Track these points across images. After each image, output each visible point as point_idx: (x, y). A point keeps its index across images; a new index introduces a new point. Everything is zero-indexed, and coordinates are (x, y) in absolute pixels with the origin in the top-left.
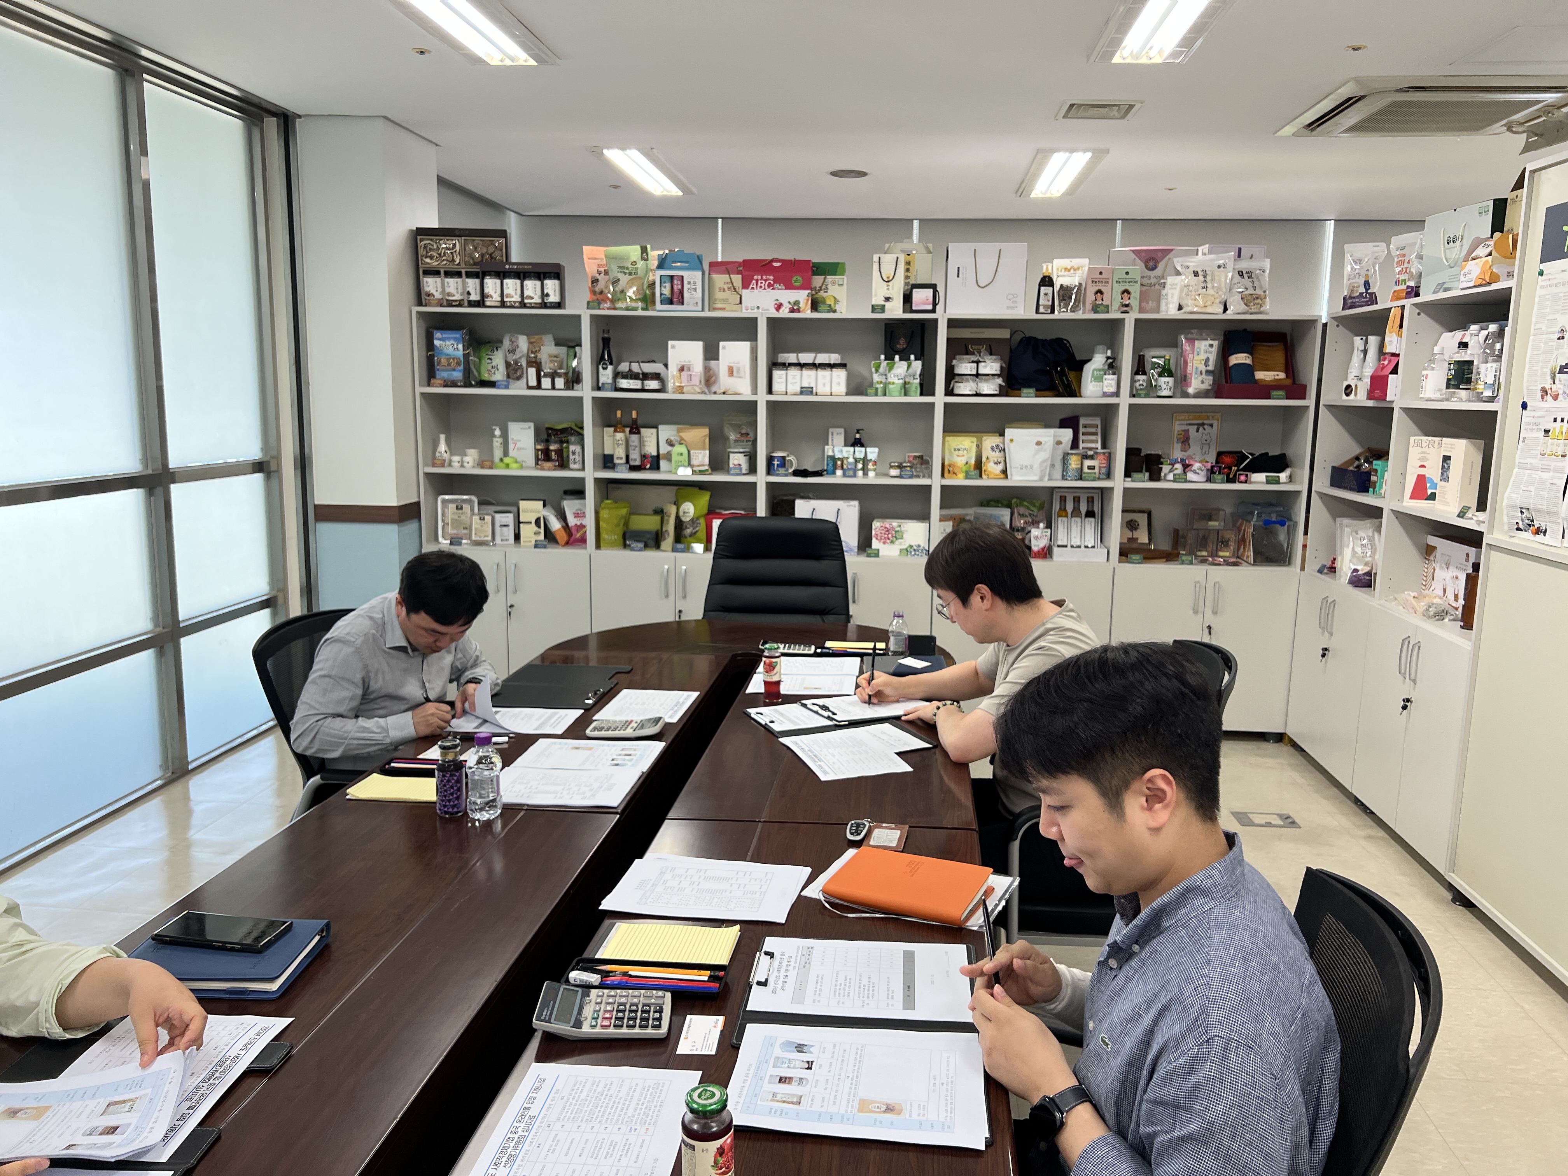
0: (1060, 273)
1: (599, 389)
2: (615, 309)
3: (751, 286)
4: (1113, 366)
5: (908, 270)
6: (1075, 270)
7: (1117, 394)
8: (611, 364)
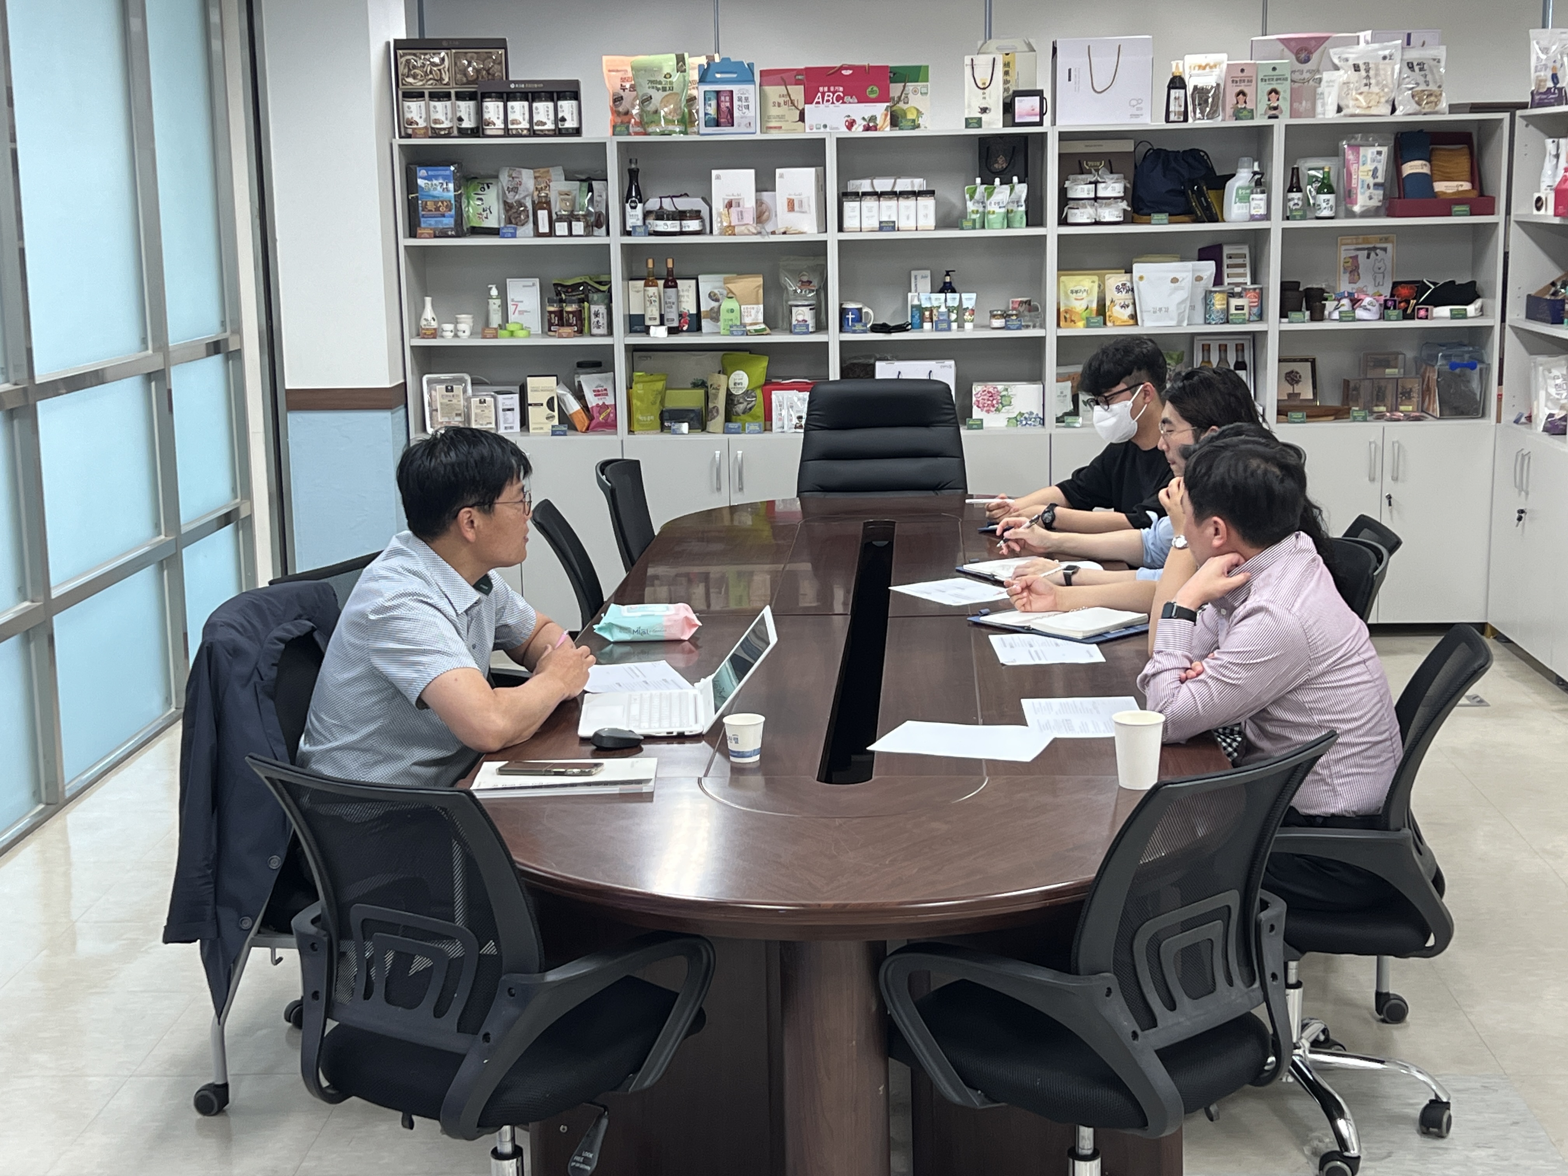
0: (1193, 72)
1: (629, 234)
2: (646, 134)
3: (816, 100)
4: (1261, 183)
5: (1006, 73)
6: (1211, 67)
7: (1267, 217)
8: (640, 202)
